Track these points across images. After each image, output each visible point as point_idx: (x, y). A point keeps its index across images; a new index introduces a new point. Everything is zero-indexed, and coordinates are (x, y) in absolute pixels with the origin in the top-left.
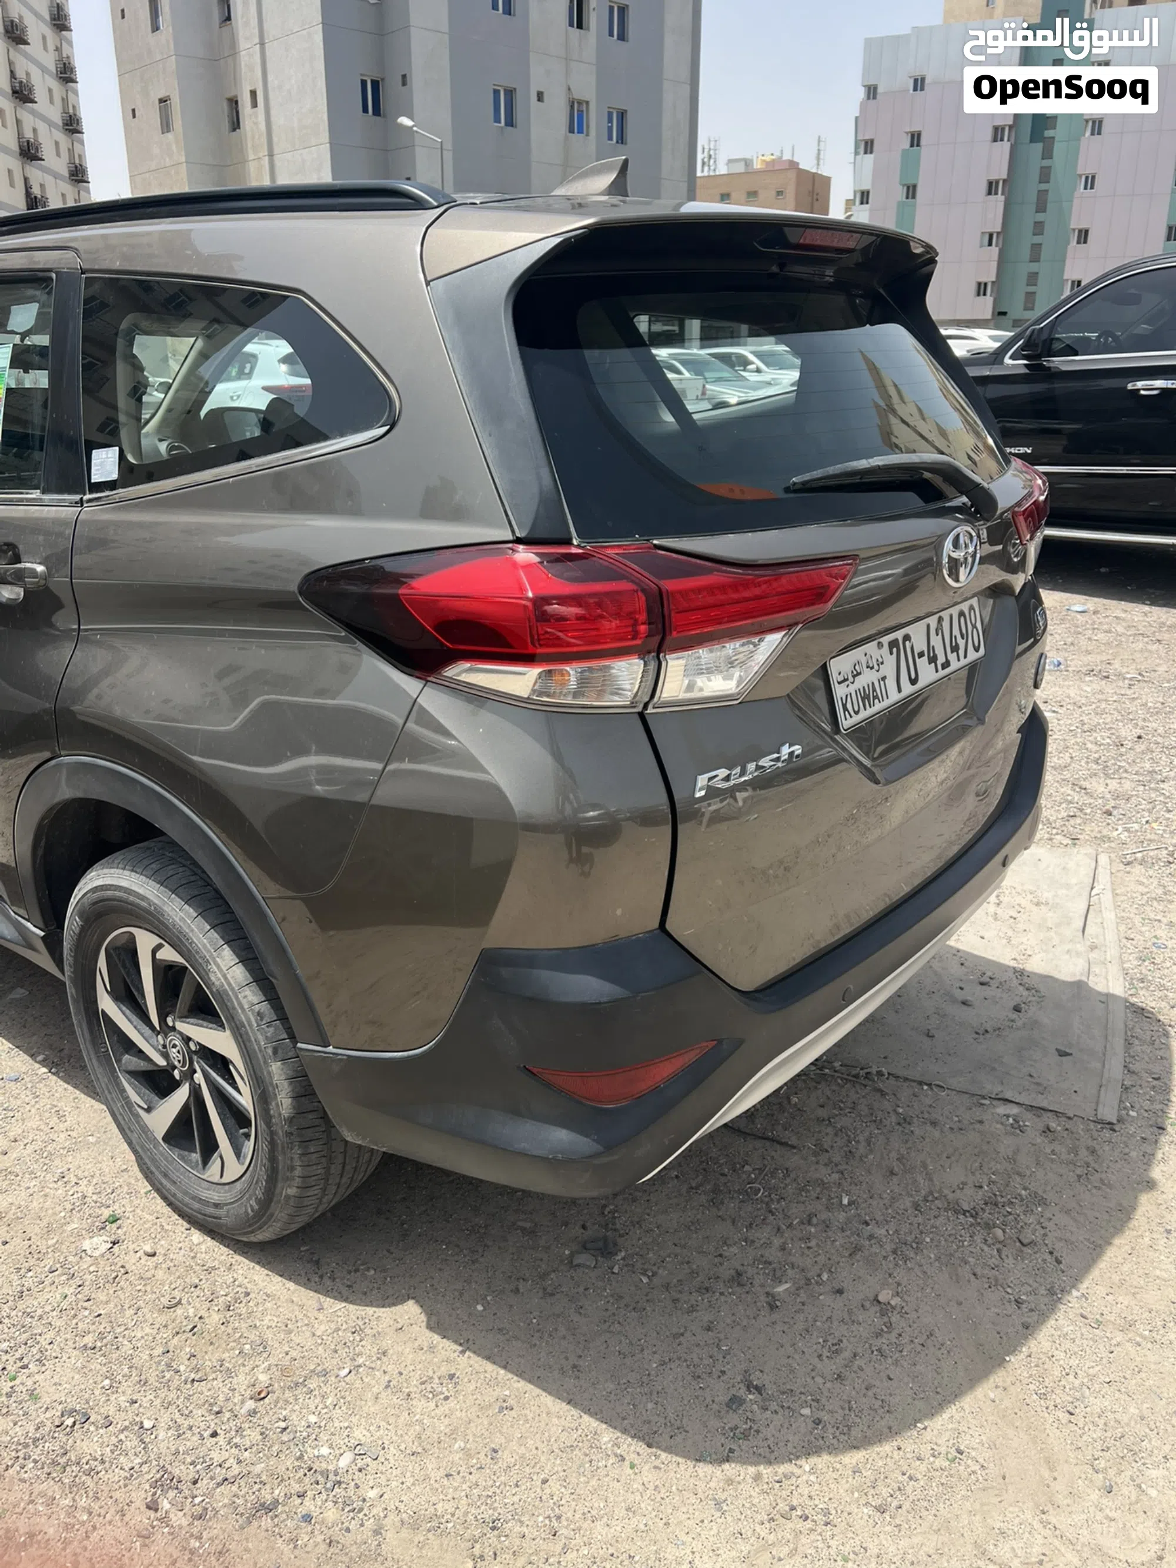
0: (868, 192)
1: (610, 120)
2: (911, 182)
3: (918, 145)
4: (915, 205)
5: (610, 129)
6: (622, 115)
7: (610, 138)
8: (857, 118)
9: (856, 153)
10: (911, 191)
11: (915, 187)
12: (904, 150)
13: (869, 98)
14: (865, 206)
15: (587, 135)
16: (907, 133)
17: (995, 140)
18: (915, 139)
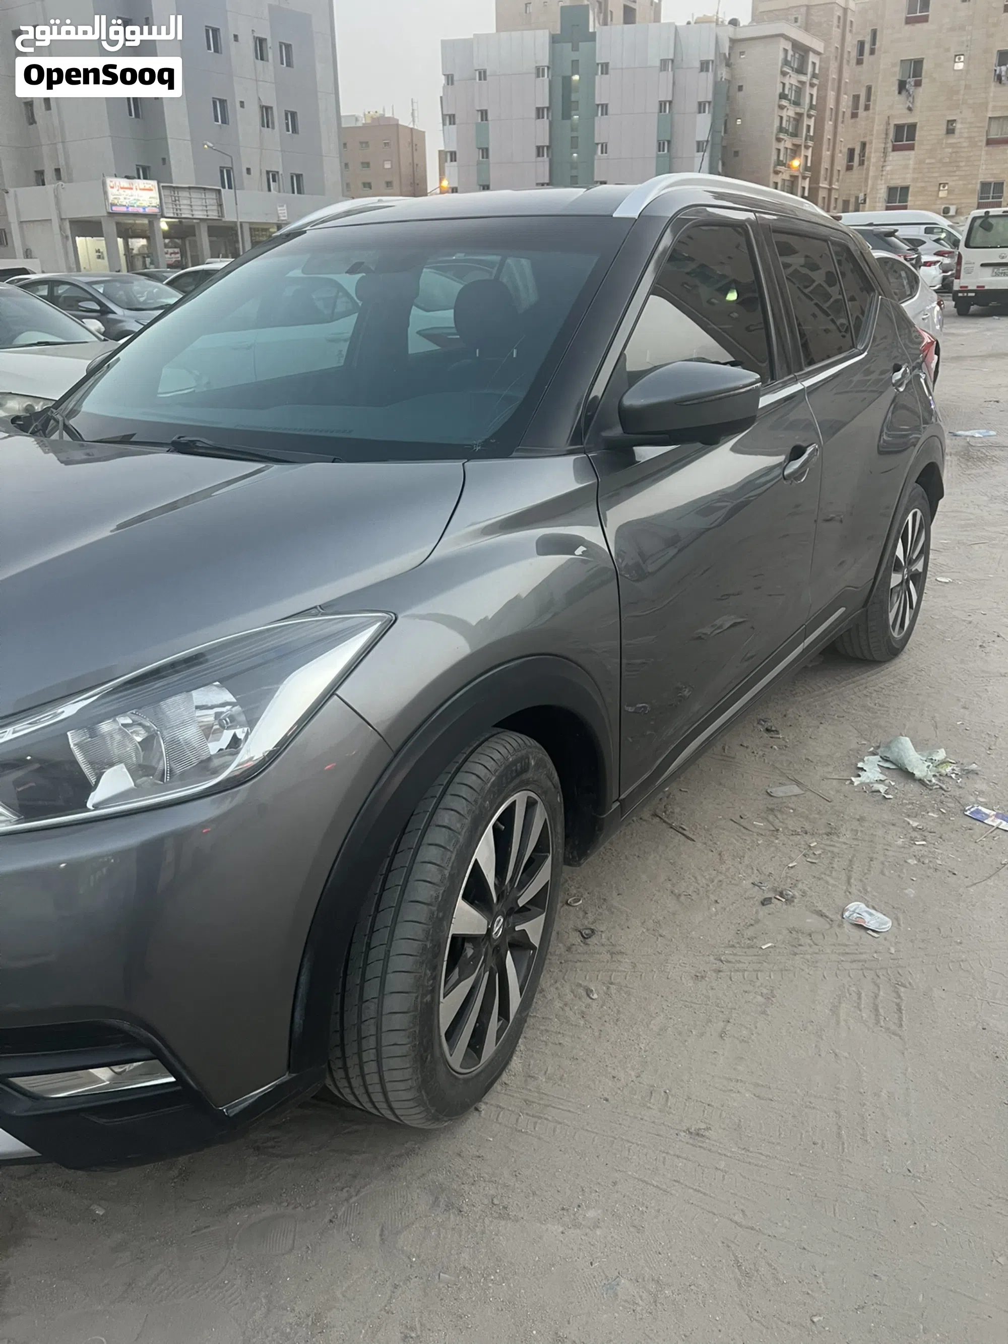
0: (455, 153)
1: (287, 119)
2: (485, 146)
3: (487, 120)
4: (489, 164)
5: (287, 124)
6: (294, 114)
7: (288, 130)
8: (441, 97)
9: (444, 124)
10: (485, 152)
11: (487, 149)
12: (477, 124)
13: (448, 84)
14: (454, 163)
15: (273, 128)
16: (478, 111)
17: (539, 118)
18: (484, 114)
